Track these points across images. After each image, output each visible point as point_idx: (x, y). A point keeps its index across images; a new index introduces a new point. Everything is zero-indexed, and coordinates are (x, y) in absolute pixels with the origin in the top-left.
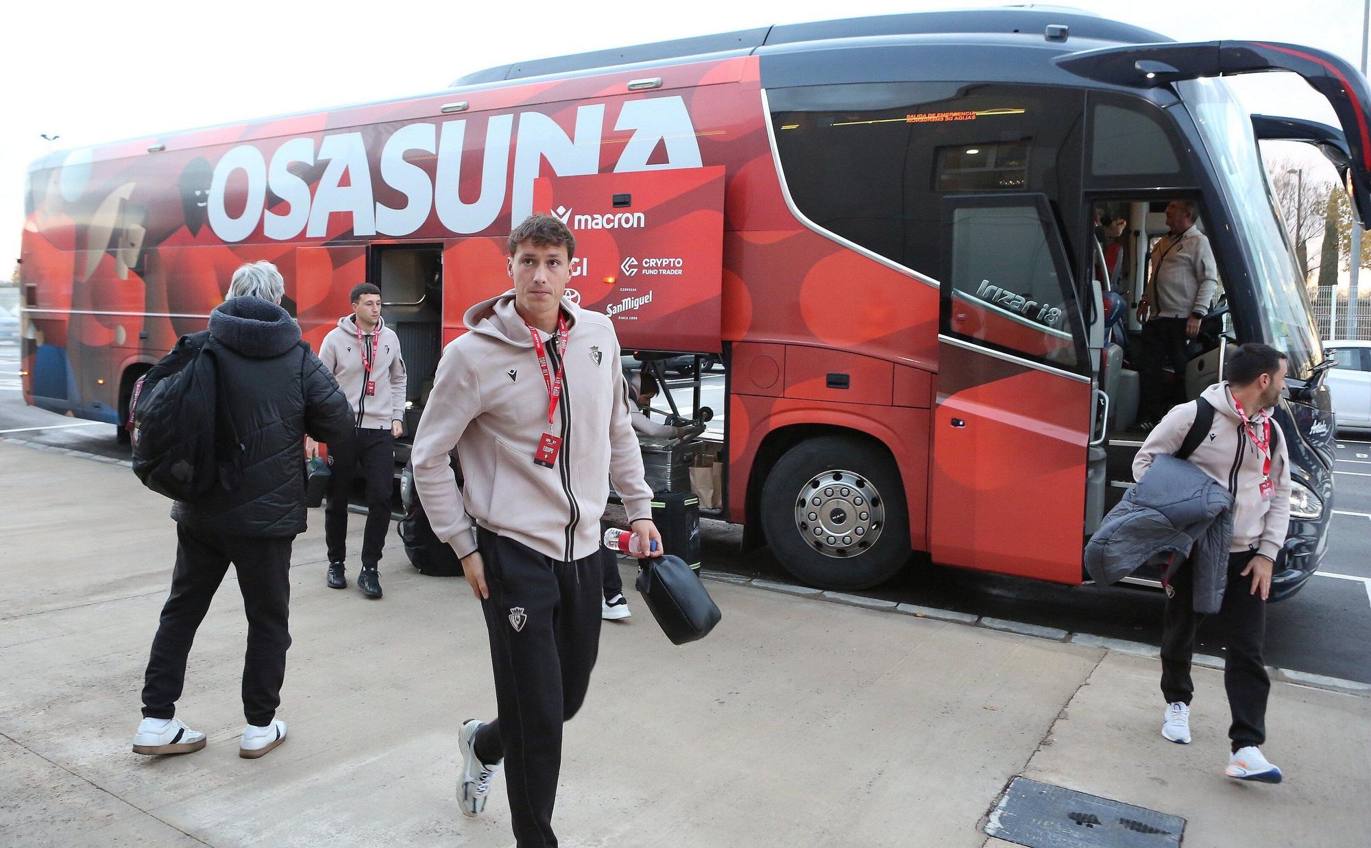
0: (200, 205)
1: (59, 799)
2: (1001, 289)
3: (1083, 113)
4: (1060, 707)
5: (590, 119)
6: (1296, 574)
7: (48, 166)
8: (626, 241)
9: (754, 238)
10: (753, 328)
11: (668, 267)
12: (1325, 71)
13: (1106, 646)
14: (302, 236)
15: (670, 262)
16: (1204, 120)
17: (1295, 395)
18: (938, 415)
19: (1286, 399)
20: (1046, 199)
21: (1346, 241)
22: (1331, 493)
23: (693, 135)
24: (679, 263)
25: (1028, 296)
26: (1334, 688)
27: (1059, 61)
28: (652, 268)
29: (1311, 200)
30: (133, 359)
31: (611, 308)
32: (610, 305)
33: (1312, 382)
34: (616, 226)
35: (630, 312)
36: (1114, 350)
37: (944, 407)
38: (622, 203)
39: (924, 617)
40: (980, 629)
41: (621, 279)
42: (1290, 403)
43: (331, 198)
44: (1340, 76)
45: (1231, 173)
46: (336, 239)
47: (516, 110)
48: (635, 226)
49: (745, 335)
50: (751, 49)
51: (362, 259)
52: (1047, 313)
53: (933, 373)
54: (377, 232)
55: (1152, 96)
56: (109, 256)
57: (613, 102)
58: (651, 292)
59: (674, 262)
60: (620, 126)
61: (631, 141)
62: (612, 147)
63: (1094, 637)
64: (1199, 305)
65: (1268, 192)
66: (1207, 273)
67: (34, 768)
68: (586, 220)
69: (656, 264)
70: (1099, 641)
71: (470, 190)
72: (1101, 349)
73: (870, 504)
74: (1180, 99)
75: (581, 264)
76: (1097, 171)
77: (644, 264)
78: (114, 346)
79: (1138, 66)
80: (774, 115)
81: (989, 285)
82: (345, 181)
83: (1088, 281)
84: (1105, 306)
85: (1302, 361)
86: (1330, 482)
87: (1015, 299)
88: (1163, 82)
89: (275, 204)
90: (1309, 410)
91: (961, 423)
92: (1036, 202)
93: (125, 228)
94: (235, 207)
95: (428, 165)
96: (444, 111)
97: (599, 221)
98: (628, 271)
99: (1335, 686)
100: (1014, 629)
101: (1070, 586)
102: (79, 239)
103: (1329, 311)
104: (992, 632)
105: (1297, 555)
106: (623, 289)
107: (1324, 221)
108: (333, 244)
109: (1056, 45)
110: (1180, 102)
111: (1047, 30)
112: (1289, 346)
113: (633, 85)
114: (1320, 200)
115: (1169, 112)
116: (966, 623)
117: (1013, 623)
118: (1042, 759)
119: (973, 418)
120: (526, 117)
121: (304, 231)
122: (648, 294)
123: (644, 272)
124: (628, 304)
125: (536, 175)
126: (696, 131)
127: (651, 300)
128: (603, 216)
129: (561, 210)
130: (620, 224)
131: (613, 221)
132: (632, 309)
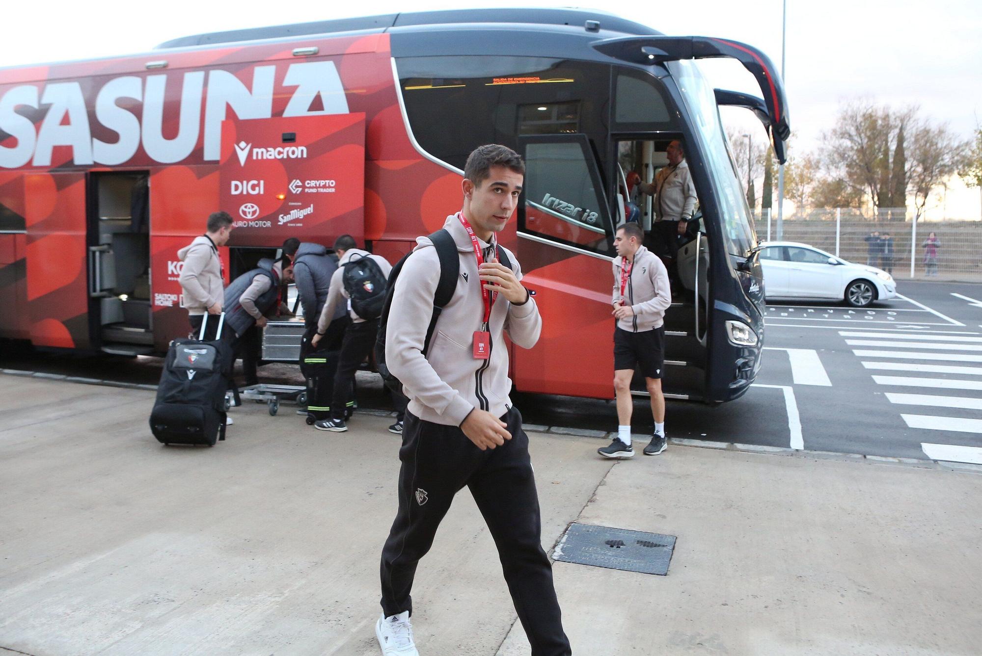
2: (558, 201)
3: (610, 81)
4: (602, 479)
5: (264, 76)
6: (743, 382)
8: (293, 168)
9: (387, 165)
10: (387, 230)
11: (324, 187)
12: (753, 59)
14: (29, 165)
15: (326, 183)
16: (685, 89)
17: (742, 267)
19: (735, 270)
20: (586, 138)
21: (776, 181)
23: (343, 91)
24: (332, 183)
25: (576, 206)
27: (594, 45)
28: (313, 188)
29: (756, 154)
31: (282, 217)
32: (282, 215)
33: (750, 258)
34: (285, 157)
35: (297, 220)
38: (289, 139)
40: (550, 435)
41: (290, 196)
42: (739, 272)
43: (53, 134)
44: (760, 62)
45: (702, 125)
46: (59, 167)
47: (207, 68)
48: (300, 156)
49: (381, 236)
50: (384, 29)
51: (81, 185)
52: (588, 216)
54: (95, 163)
55: (652, 70)
57: (282, 64)
58: (312, 205)
59: (329, 183)
60: (288, 82)
61: (297, 94)
62: (281, 99)
64: (685, 213)
65: (725, 140)
66: (690, 192)
68: (262, 153)
69: (316, 185)
71: (170, 129)
74: (669, 73)
75: (258, 185)
76: (619, 120)
77: (306, 184)
79: (643, 50)
80: (401, 78)
81: (550, 197)
82: (66, 121)
83: (614, 194)
84: (626, 211)
85: (745, 248)
86: (762, 324)
87: (567, 207)
88: (659, 61)
89: (4, 139)
90: (749, 277)
92: (580, 140)
96: (148, 68)
97: (272, 153)
98: (294, 190)
99: (765, 451)
100: (572, 433)
101: (607, 400)
103: (767, 226)
104: (558, 436)
105: (743, 370)
106: (291, 204)
107: (764, 168)
108: (56, 171)
109: (592, 34)
110: (669, 75)
111: (586, 24)
112: (737, 236)
113: (297, 52)
114: (761, 154)
115: (662, 81)
116: (540, 432)
117: (571, 429)
118: (589, 511)
119: (541, 289)
120: (214, 74)
121: (31, 162)
122: (310, 207)
123: (306, 190)
124: (295, 214)
125: (223, 118)
126: (345, 89)
127: (312, 211)
128: (275, 149)
129: (243, 144)
130: (288, 155)
131: (282, 153)
132: (298, 218)
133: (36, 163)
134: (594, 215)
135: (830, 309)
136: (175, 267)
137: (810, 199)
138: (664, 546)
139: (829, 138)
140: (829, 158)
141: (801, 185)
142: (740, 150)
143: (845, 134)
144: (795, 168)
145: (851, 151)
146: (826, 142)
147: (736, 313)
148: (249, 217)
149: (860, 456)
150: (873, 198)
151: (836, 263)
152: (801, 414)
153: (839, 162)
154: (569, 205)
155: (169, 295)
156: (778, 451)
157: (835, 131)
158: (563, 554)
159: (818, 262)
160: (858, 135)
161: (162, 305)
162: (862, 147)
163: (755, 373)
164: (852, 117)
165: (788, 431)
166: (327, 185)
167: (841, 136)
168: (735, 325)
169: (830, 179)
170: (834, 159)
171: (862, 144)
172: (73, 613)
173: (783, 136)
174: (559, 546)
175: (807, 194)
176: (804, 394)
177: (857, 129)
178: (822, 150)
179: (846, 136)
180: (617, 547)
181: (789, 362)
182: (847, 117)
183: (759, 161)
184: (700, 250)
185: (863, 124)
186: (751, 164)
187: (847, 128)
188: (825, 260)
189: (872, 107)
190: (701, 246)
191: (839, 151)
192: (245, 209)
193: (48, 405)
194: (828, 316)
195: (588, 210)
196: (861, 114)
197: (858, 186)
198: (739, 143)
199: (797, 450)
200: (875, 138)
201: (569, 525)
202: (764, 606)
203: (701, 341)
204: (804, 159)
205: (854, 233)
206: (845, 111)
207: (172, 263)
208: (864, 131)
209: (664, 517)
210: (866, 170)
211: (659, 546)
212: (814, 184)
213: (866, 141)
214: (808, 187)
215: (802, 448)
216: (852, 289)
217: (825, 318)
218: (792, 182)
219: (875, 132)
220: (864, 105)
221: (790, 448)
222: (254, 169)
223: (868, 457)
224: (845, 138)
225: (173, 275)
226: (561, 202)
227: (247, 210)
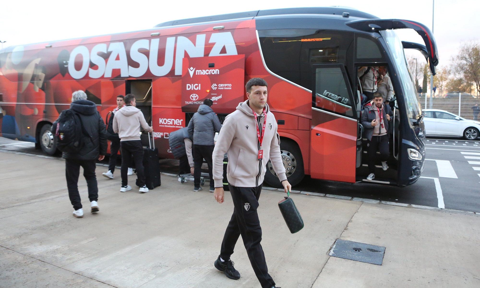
0: (66, 66)
1: (28, 266)
2: (330, 93)
3: (354, 39)
4: (350, 219)
5: (201, 39)
6: (415, 176)
8: (213, 79)
11: (227, 87)
12: (421, 29)
13: (363, 201)
14: (103, 77)
15: (227, 85)
16: (388, 42)
17: (415, 124)
19: (412, 125)
20: (344, 65)
21: (429, 80)
23: (234, 45)
24: (230, 85)
25: (338, 96)
26: (425, 209)
27: (347, 23)
28: (222, 87)
29: (419, 67)
30: (41, 120)
33: (419, 120)
34: (210, 74)
37: (314, 130)
38: (212, 66)
39: (309, 195)
40: (326, 198)
41: (212, 91)
42: (413, 126)
43: (113, 64)
44: (424, 30)
46: (114, 78)
47: (176, 35)
48: (216, 73)
50: (253, 17)
51: (124, 85)
52: (344, 100)
53: (310, 119)
54: (129, 76)
55: (374, 35)
56: (32, 84)
57: (208, 33)
58: (221, 95)
59: (229, 85)
60: (211, 41)
61: (215, 46)
62: (208, 48)
63: (360, 199)
64: (388, 98)
65: (407, 65)
66: (390, 89)
67: (17, 257)
68: (200, 72)
69: (223, 86)
70: (361, 199)
71: (161, 61)
73: (292, 161)
75: (198, 86)
76: (358, 57)
77: (219, 86)
78: (33, 115)
79: (369, 26)
80: (260, 38)
81: (327, 92)
82: (118, 58)
83: (356, 91)
84: (361, 98)
85: (416, 114)
87: (334, 96)
88: (377, 31)
89: (93, 66)
90: (418, 129)
91: (319, 135)
92: (340, 66)
93: (37, 74)
94: (78, 67)
95: (147, 53)
96: (152, 35)
97: (204, 72)
98: (214, 88)
99: (426, 208)
100: (336, 197)
101: (352, 183)
102: (19, 78)
103: (425, 101)
104: (329, 198)
105: (415, 171)
106: (212, 94)
107: (423, 74)
108: (114, 80)
109: (346, 19)
110: (381, 37)
111: (343, 14)
112: (413, 110)
113: (215, 28)
114: (422, 67)
115: (378, 40)
116: (321, 196)
117: (336, 195)
118: (345, 234)
119: (323, 133)
120: (180, 38)
121: (103, 75)
122: (220, 95)
123: (219, 88)
124: (214, 98)
125: (183, 57)
126: (235, 43)
127: (221, 98)
128: (205, 70)
129: (192, 68)
130: (211, 73)
131: (209, 72)
132: (215, 100)
133: (105, 76)
134: (347, 100)
135: (456, 141)
136: (162, 121)
137: (446, 88)
138: (380, 251)
139: (455, 60)
140: (455, 69)
141: (441, 81)
142: (412, 66)
143: (463, 58)
144: (438, 73)
145: (466, 66)
146: (454, 62)
147: (412, 145)
148: (194, 100)
149: (472, 213)
150: (477, 88)
151: (459, 119)
152: (443, 191)
153: (460, 71)
154: (336, 95)
155: (160, 133)
156: (432, 208)
157: (458, 56)
158: (334, 253)
159: (451, 119)
160: (470, 59)
161: (156, 137)
162: (472, 64)
163: (421, 172)
164: (467, 50)
165: (437, 199)
166: (228, 86)
167: (461, 59)
168: (412, 151)
169: (455, 79)
170: (457, 69)
171: (472, 62)
172: (128, 270)
173: (435, 64)
174: (332, 249)
175: (444, 85)
176: (444, 182)
177: (469, 55)
178: (452, 65)
179: (464, 58)
180: (358, 251)
181: (436, 166)
182: (464, 50)
183: (421, 71)
184: (395, 116)
185: (472, 53)
186: (417, 72)
187: (464, 55)
188: (453, 118)
189: (477, 45)
190: (395, 114)
191: (460, 66)
192: (192, 96)
194: (455, 144)
195: (344, 98)
196: (471, 48)
197: (470, 82)
198: (411, 63)
199: (441, 209)
200: (478, 59)
201: (336, 240)
202: (428, 282)
203: (395, 157)
204: (443, 69)
205: (468, 105)
206: (463, 47)
207: (161, 119)
208: (473, 56)
209: (379, 238)
210: (473, 75)
211: (378, 251)
212: (448, 81)
213: (473, 61)
214: (444, 83)
215: (444, 208)
216: (467, 132)
217: (454, 145)
218: (437, 80)
219: (478, 56)
220: (472, 44)
221: (438, 207)
222: (196, 79)
223: (477, 213)
224: (463, 60)
225: (161, 124)
226: (332, 94)
227: (193, 97)
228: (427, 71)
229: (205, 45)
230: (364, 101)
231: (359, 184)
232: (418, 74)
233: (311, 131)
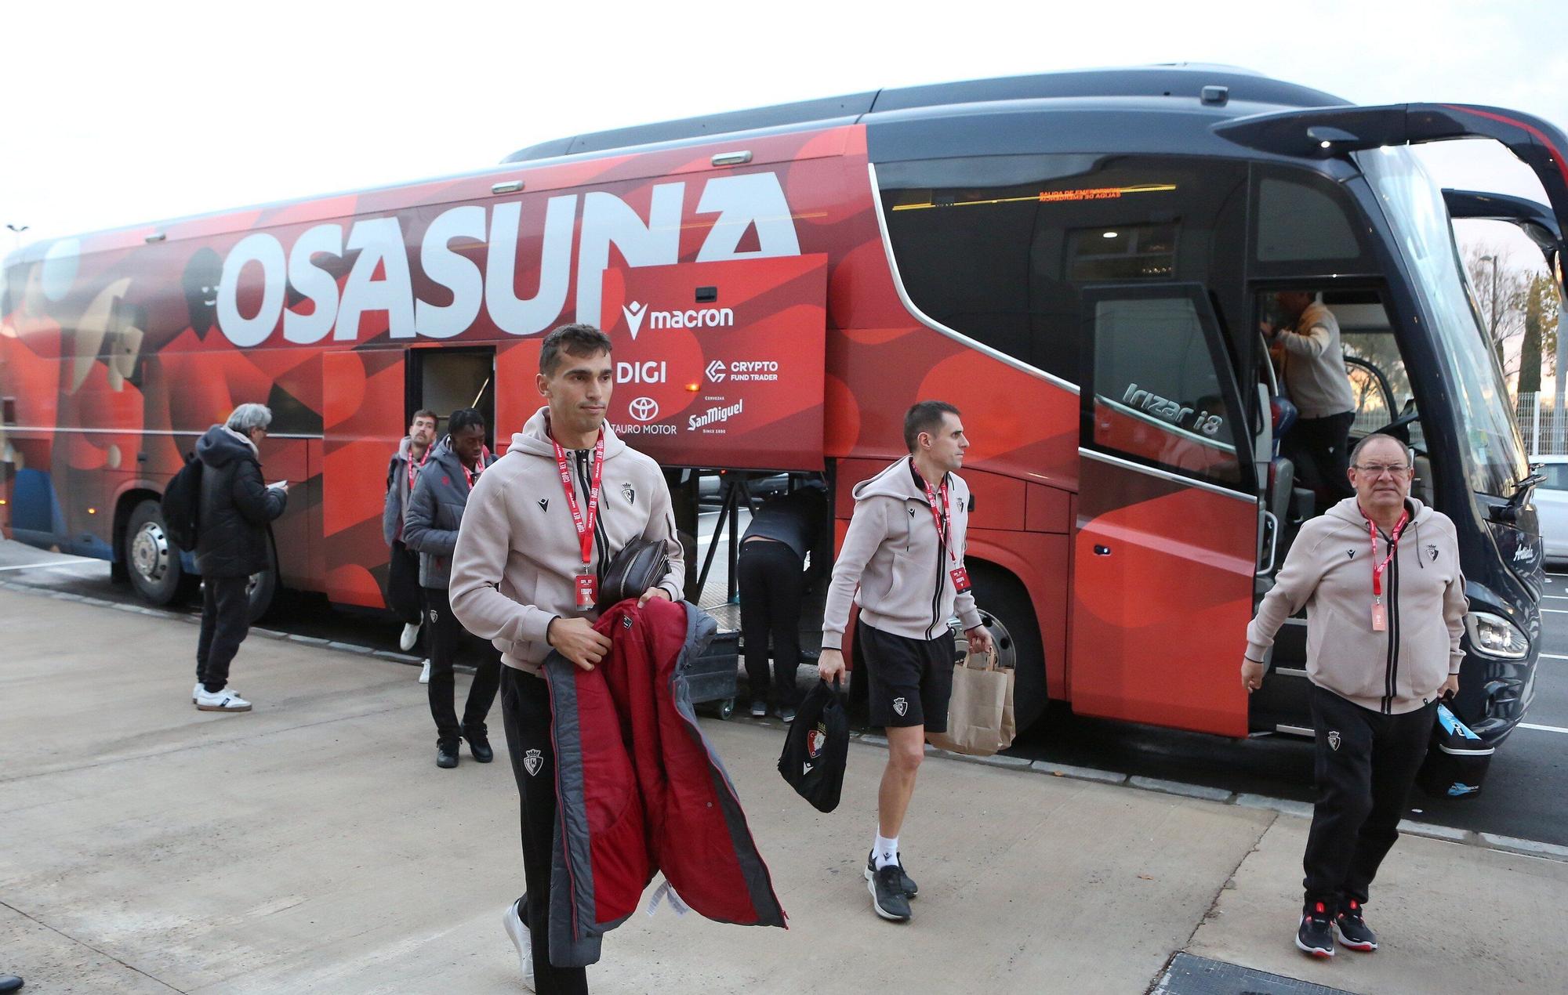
0: (208, 303)
1: (85, 978)
2: (1150, 395)
3: (1246, 188)
4: (1227, 876)
5: (668, 199)
6: (1499, 723)
7: (27, 260)
8: (711, 342)
9: (859, 336)
10: (861, 442)
11: (761, 372)
12: (1530, 138)
13: (1277, 808)
14: (328, 339)
15: (763, 365)
16: (1387, 196)
17: (1496, 515)
18: (1079, 542)
19: (1486, 520)
20: (1204, 288)
21: (1550, 340)
22: (1539, 633)
23: (789, 217)
24: (773, 366)
25: (1183, 405)
26: (1544, 854)
27: (1219, 128)
28: (742, 373)
29: (1508, 292)
30: (130, 485)
31: (694, 420)
32: (695, 416)
33: (1516, 500)
34: (700, 325)
35: (717, 424)
36: (1283, 465)
37: (1086, 532)
38: (706, 297)
39: (1064, 776)
40: (1130, 789)
41: (706, 386)
42: (1490, 524)
43: (363, 294)
45: (1420, 256)
46: (368, 342)
47: (580, 190)
48: (722, 324)
49: (852, 451)
50: (855, 117)
51: (400, 367)
52: (1205, 421)
53: (1071, 492)
54: (418, 334)
55: (1327, 168)
56: (101, 364)
57: (695, 180)
58: (741, 400)
59: (768, 366)
60: (703, 208)
61: (718, 225)
62: (694, 231)
63: (1264, 798)
65: (1463, 280)
68: (665, 318)
69: (747, 368)
70: (1268, 803)
71: (526, 283)
72: (1269, 464)
73: (998, 646)
74: (1360, 171)
75: (658, 369)
76: (1262, 256)
77: (732, 368)
78: (106, 469)
79: (1311, 133)
80: (883, 193)
81: (1137, 389)
82: (379, 274)
83: (1253, 385)
84: (1273, 413)
85: (1504, 477)
86: (1538, 620)
87: (1167, 405)
88: (1340, 152)
89: (297, 301)
90: (1513, 534)
91: (1106, 551)
92: (1191, 293)
93: (119, 331)
94: (249, 305)
95: (477, 254)
96: (495, 192)
97: (680, 319)
98: (713, 377)
99: (1545, 852)
100: (1168, 790)
101: (1234, 739)
102: (65, 345)
105: (1499, 702)
106: (708, 398)
107: (1524, 318)
108: (368, 348)
109: (1214, 110)
110: (1360, 175)
111: (1203, 92)
112: (1489, 459)
113: (718, 160)
114: (1520, 292)
115: (1346, 186)
116: (1113, 786)
117: (1167, 782)
118: (1206, 934)
119: (1119, 544)
120: (592, 198)
121: (331, 334)
122: (738, 402)
123: (733, 377)
124: (714, 414)
125: (605, 265)
126: (793, 213)
127: (741, 411)
128: (684, 313)
129: (635, 306)
130: (704, 322)
131: (696, 318)
132: (719, 421)
133: (337, 337)
134: (1216, 421)
147: (1484, 597)
148: (643, 418)
154: (1171, 403)
163: (1525, 707)
168: (1483, 620)
186: (1499, 308)
192: (637, 406)
193: (351, 693)
195: (1204, 412)
201: (1172, 956)
222: (652, 343)
226: (1156, 397)
227: (640, 408)
228: (1543, 305)
229: (684, 222)
230: (1283, 423)
231: (1259, 742)
232: (1502, 319)
233: (1075, 537)
